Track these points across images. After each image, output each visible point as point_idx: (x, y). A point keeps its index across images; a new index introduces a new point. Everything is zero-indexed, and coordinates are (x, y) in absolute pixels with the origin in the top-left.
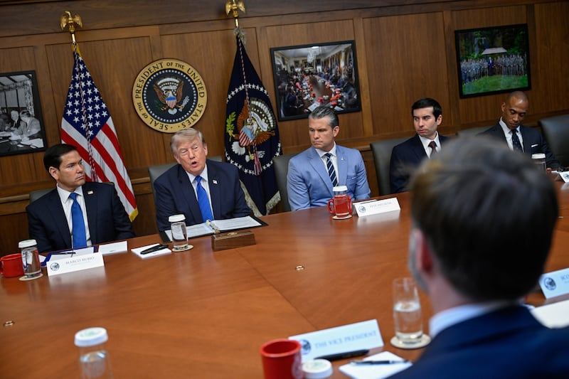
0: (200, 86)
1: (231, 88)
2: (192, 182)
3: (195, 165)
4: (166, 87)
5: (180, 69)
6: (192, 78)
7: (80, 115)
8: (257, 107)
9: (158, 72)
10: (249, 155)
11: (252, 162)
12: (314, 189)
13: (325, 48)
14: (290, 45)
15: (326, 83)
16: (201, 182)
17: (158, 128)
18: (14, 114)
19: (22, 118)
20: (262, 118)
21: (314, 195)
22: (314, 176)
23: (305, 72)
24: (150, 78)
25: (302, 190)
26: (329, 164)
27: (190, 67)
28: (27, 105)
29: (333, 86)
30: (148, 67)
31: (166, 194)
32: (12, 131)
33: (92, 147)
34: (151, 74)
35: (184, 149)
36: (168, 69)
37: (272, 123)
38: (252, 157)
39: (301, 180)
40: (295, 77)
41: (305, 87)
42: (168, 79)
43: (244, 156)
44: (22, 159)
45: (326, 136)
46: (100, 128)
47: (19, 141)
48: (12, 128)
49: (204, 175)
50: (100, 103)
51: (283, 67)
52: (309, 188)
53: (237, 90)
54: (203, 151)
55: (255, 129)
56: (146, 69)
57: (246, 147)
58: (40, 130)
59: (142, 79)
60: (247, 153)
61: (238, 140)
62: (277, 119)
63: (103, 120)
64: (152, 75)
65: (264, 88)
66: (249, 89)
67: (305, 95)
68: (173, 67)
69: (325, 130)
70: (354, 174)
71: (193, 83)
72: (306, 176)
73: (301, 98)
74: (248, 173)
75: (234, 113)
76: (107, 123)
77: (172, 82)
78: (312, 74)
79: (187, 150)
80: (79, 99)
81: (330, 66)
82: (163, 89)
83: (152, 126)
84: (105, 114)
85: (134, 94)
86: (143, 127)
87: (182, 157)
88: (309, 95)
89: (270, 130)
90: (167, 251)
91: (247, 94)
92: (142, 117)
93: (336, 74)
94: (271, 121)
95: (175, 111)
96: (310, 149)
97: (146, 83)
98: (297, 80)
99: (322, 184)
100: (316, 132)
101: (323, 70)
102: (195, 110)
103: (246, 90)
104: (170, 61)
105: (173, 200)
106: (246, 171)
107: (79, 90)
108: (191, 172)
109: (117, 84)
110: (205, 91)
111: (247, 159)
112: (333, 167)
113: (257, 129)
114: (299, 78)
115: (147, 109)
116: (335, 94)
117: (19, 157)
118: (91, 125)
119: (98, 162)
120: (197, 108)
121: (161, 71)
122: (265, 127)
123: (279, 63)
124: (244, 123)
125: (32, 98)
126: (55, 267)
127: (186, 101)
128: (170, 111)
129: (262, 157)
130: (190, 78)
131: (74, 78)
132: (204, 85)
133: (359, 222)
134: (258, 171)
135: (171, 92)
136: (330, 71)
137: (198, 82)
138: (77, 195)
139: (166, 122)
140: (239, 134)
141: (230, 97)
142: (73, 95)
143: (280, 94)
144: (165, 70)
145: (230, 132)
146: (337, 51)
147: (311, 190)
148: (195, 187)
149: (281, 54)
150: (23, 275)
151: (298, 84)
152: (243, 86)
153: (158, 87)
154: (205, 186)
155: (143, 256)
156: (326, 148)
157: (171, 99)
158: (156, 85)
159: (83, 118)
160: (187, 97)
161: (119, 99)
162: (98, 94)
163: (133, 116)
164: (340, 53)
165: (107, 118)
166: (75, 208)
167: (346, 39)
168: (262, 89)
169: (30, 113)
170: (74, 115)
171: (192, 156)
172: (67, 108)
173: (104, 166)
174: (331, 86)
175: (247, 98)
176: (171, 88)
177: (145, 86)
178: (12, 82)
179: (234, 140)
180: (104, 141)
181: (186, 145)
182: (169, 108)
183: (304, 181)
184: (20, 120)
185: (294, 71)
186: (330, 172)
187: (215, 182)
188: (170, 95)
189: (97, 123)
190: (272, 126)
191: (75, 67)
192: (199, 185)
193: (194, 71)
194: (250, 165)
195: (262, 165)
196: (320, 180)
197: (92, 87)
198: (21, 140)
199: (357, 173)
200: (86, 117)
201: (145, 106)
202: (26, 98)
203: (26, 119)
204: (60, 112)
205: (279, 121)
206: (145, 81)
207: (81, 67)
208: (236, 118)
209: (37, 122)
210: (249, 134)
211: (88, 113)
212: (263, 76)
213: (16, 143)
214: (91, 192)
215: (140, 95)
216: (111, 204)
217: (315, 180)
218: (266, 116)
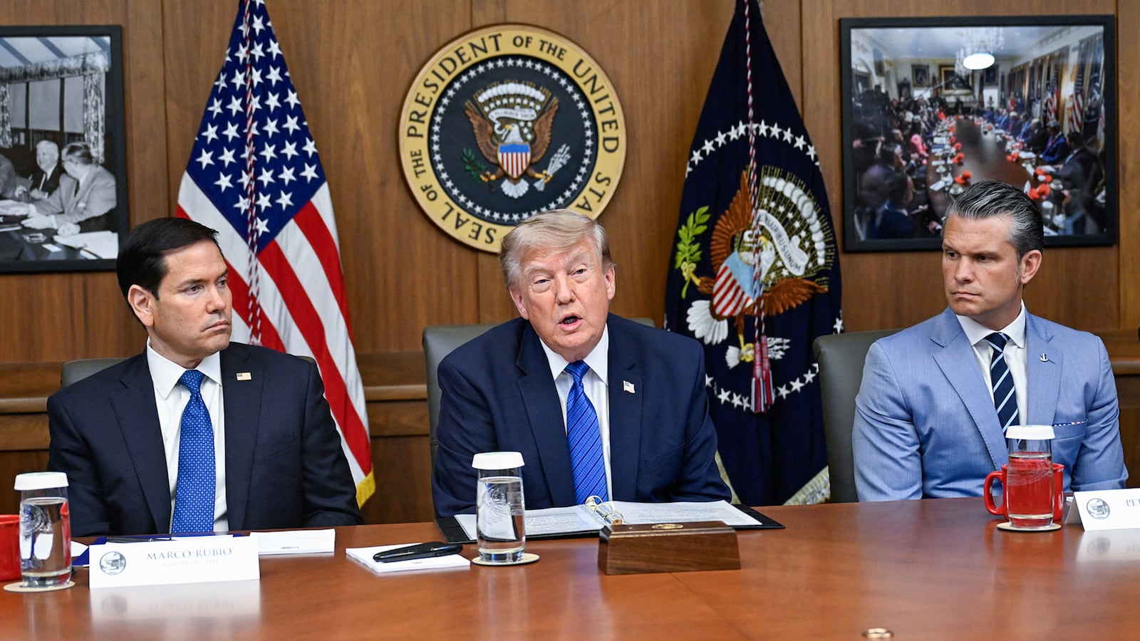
0: (608, 116)
1: (706, 130)
2: (555, 377)
3: (571, 327)
4: (502, 112)
5: (553, 59)
6: (587, 89)
7: (235, 170)
8: (779, 197)
9: (484, 62)
10: (738, 345)
11: (745, 368)
12: (941, 445)
13: (1016, 32)
14: (903, 15)
15: (1008, 146)
16: (586, 383)
17: (463, 234)
18: (47, 153)
19: (68, 166)
20: (791, 232)
21: (935, 465)
22: (946, 402)
23: (943, 104)
24: (457, 78)
25: (902, 445)
26: (999, 368)
27: (584, 55)
28: (87, 129)
29: (1031, 155)
30: (455, 45)
31: (471, 402)
32: (32, 200)
33: (260, 267)
34: (461, 68)
35: (542, 270)
36: (515, 57)
37: (821, 254)
38: (748, 352)
39: (901, 413)
40: (909, 116)
41: (939, 152)
42: (512, 88)
43: (724, 346)
44: (53, 286)
45: (997, 278)
46: (290, 213)
47: (50, 234)
48: (36, 194)
49: (598, 360)
50: (299, 138)
51: (876, 80)
52: (923, 440)
53: (721, 139)
54: (600, 286)
55: (766, 266)
56: (449, 51)
57: (731, 320)
58: (112, 205)
59: (434, 79)
60: (732, 340)
61: (709, 297)
62: (840, 243)
63: (303, 191)
64: (465, 72)
65: (807, 139)
66: (759, 138)
67: (938, 177)
68: (533, 50)
69: (994, 257)
70: (1078, 410)
71: (589, 107)
72: (918, 402)
73: (922, 183)
74: (729, 404)
75: (705, 209)
76: (314, 200)
77: (522, 96)
78: (967, 111)
79: (552, 276)
80: (241, 119)
81: (1026, 92)
82: (493, 116)
83: (448, 226)
84: (309, 172)
85: (405, 123)
86: (419, 227)
87: (533, 295)
88: (949, 179)
89: (814, 274)
90: (456, 562)
91: (752, 151)
92: (421, 197)
93: (1045, 119)
94: (820, 246)
95: (523, 187)
96: (941, 319)
97: (444, 94)
98: (915, 128)
99: (968, 431)
100: (965, 261)
101: (1003, 102)
102: (586, 192)
103: (752, 139)
104: (524, 33)
105: (492, 424)
106: (724, 396)
107: (242, 93)
108: (557, 348)
109: (358, 88)
110: (621, 133)
111: (732, 357)
112: (1009, 381)
113: (774, 268)
114: (923, 121)
115: (437, 174)
116: (1035, 182)
117: (44, 280)
118: (264, 202)
119: (273, 318)
120: (592, 183)
121: (494, 59)
122: (797, 263)
123: (863, 69)
124: (733, 244)
125: (102, 109)
126: (114, 563)
127: (559, 160)
128: (508, 188)
129: (779, 356)
130: (578, 89)
131: (231, 55)
132: (619, 117)
133: (1085, 549)
134: (763, 401)
135: (515, 129)
136: (1025, 107)
137: (605, 104)
138: (203, 378)
139: (490, 220)
140: (715, 277)
141: (697, 157)
142: (223, 107)
143: (854, 164)
144: (505, 57)
145: (687, 269)
146: (1053, 47)
147: (929, 448)
148: (563, 394)
149: (872, 40)
150: (19, 578)
151: (917, 139)
152: (742, 128)
153: (479, 107)
154: (598, 394)
155: (382, 568)
156: (991, 316)
157: (514, 148)
158: (475, 103)
159: (245, 179)
160: (564, 149)
161: (358, 136)
162: (298, 112)
163: (394, 190)
164: (1064, 53)
165: (316, 185)
166: (194, 417)
167: (1090, 11)
168: (800, 142)
169: (93, 152)
170: (218, 167)
171: (565, 294)
172: (201, 144)
173: (287, 330)
174: (1023, 155)
175: (753, 164)
176: (518, 114)
177: (439, 103)
178: (52, 56)
179: (695, 294)
180: (298, 255)
181: (550, 258)
182: (506, 176)
183: (911, 416)
184: (60, 170)
185: (909, 97)
186: (999, 396)
187: (629, 387)
188: (514, 135)
189: (285, 200)
190: (821, 261)
191: (239, 21)
192: (576, 390)
193: (596, 70)
194: (740, 378)
195: (778, 384)
196: (963, 418)
197: (282, 88)
198: (56, 232)
199: (1090, 408)
200: (254, 178)
201: (434, 164)
202: (86, 106)
203: (79, 171)
204: (180, 154)
205: (846, 251)
206: (442, 86)
207: (258, 25)
208: (711, 224)
209: (110, 181)
210: (745, 281)
211: (260, 164)
212: (810, 105)
213: (41, 237)
214: (246, 376)
215: (423, 129)
216: (303, 417)
217: (949, 417)
218: (806, 226)
